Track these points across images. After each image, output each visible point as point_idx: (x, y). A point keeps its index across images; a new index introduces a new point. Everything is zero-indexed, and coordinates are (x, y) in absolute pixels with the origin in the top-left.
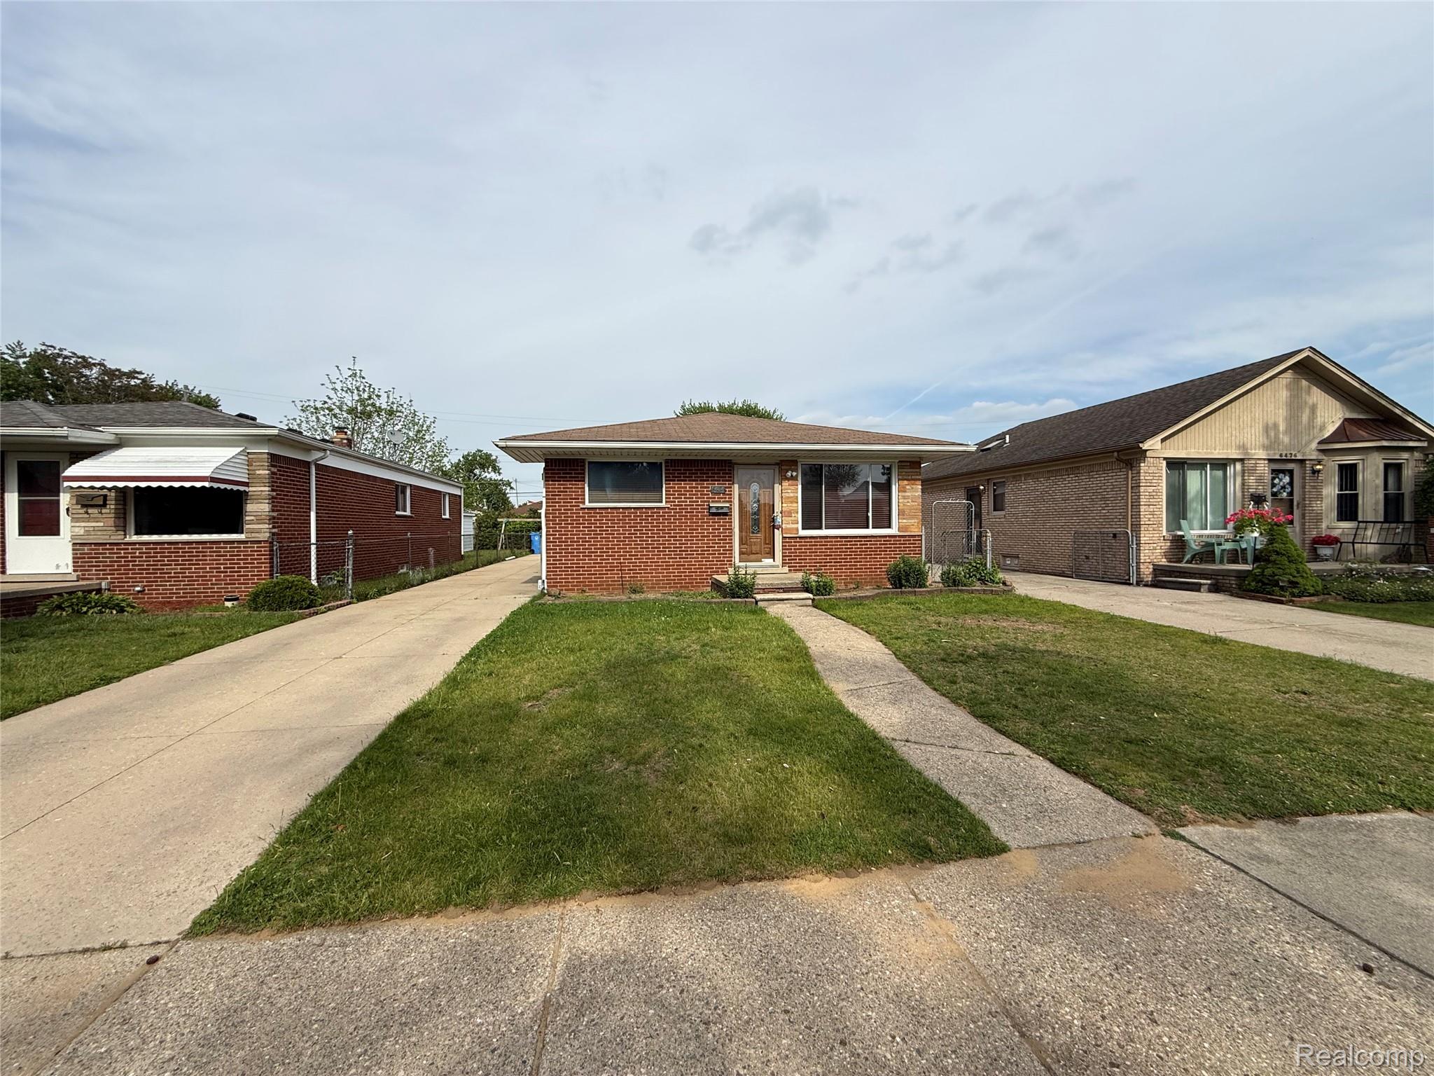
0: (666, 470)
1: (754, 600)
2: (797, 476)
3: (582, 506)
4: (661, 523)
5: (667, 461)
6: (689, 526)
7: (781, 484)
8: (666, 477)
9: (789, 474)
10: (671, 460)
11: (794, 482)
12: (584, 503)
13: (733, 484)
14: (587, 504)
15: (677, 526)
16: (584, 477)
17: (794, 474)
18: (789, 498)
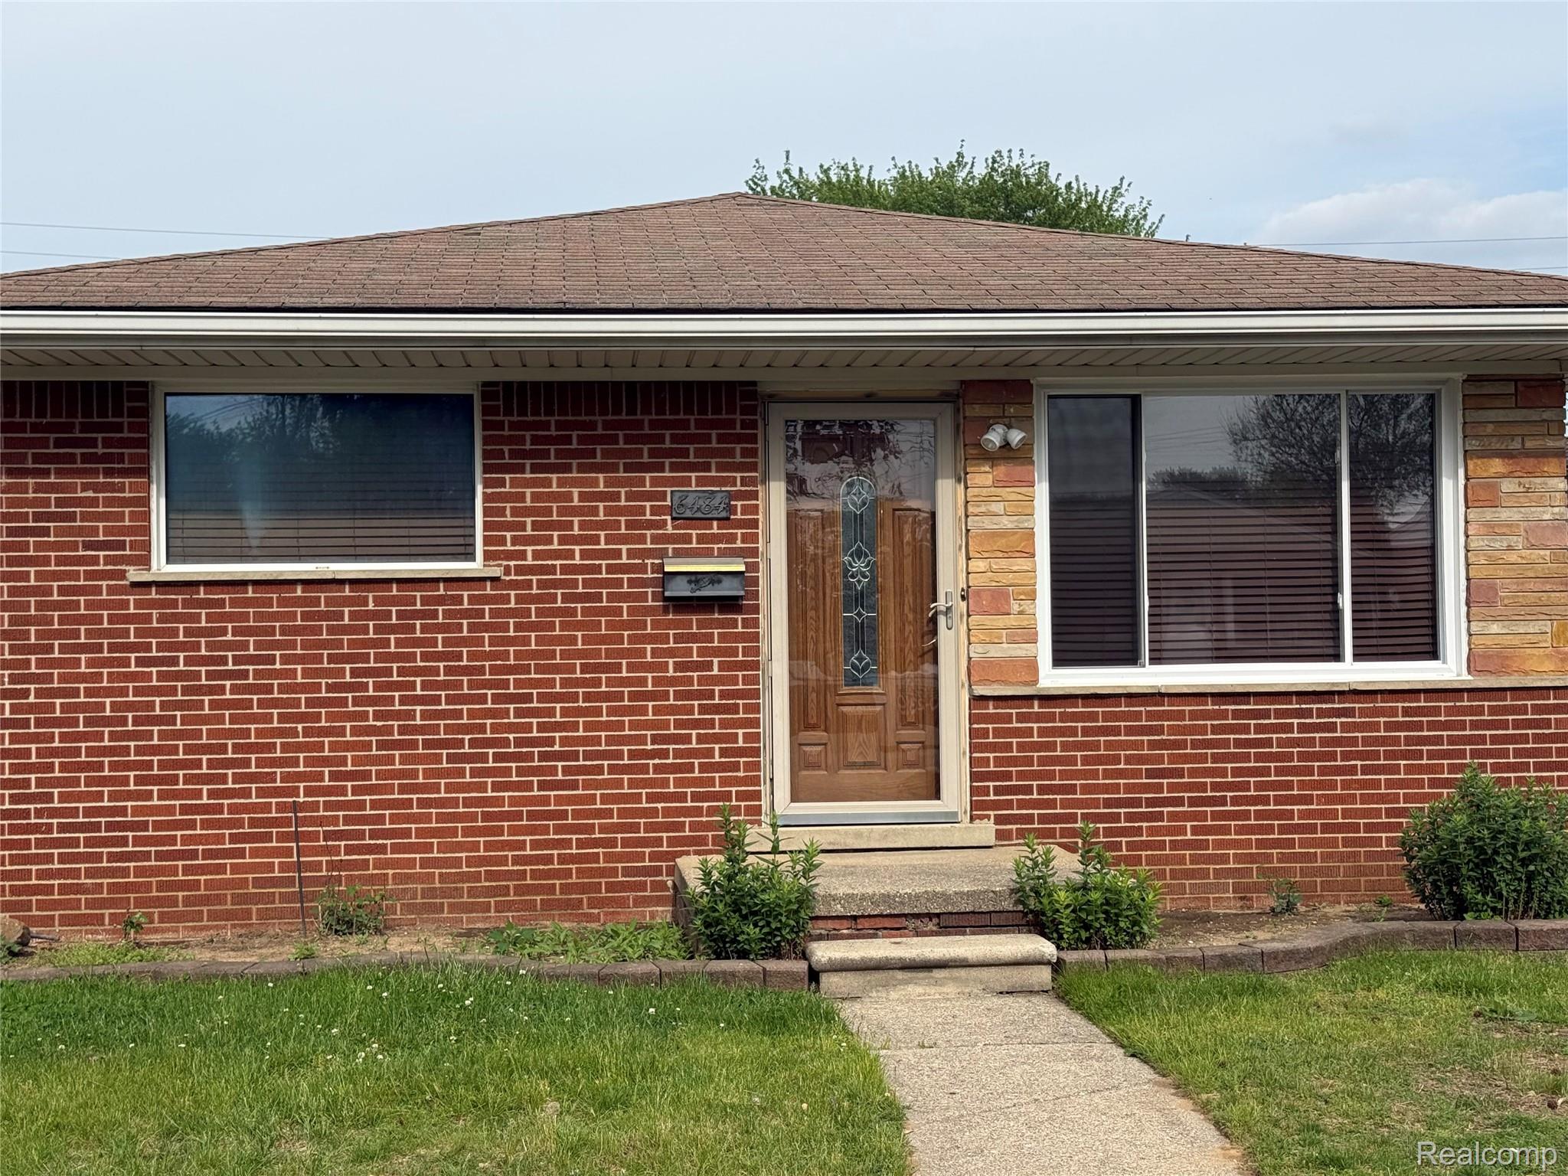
0: (486, 426)
1: (801, 966)
2: (1027, 446)
3: (134, 574)
4: (464, 642)
5: (489, 390)
6: (580, 654)
7: (961, 478)
8: (486, 455)
9: (994, 437)
10: (508, 385)
11: (1018, 470)
12: (145, 561)
13: (765, 480)
14: (161, 567)
15: (534, 655)
16: (147, 459)
17: (1016, 437)
18: (995, 535)
